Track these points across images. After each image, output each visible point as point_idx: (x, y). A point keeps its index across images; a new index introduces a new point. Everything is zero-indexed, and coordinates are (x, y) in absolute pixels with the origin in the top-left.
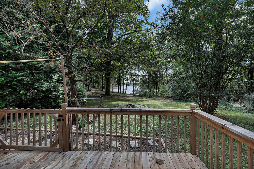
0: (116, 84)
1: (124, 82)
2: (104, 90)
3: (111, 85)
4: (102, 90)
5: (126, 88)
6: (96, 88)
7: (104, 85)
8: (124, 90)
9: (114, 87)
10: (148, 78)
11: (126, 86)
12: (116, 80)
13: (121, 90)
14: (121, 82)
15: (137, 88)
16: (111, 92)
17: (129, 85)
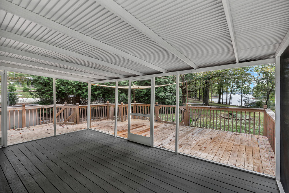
0: (217, 93)
1: (227, 90)
2: (201, 100)
3: (210, 94)
4: (199, 100)
5: (230, 97)
6: (192, 97)
7: (201, 94)
8: (227, 100)
9: (213, 97)
10: (267, 83)
11: (230, 95)
12: (217, 88)
13: (222, 100)
14: (223, 90)
15: (246, 97)
16: (210, 102)
17: (235, 94)
